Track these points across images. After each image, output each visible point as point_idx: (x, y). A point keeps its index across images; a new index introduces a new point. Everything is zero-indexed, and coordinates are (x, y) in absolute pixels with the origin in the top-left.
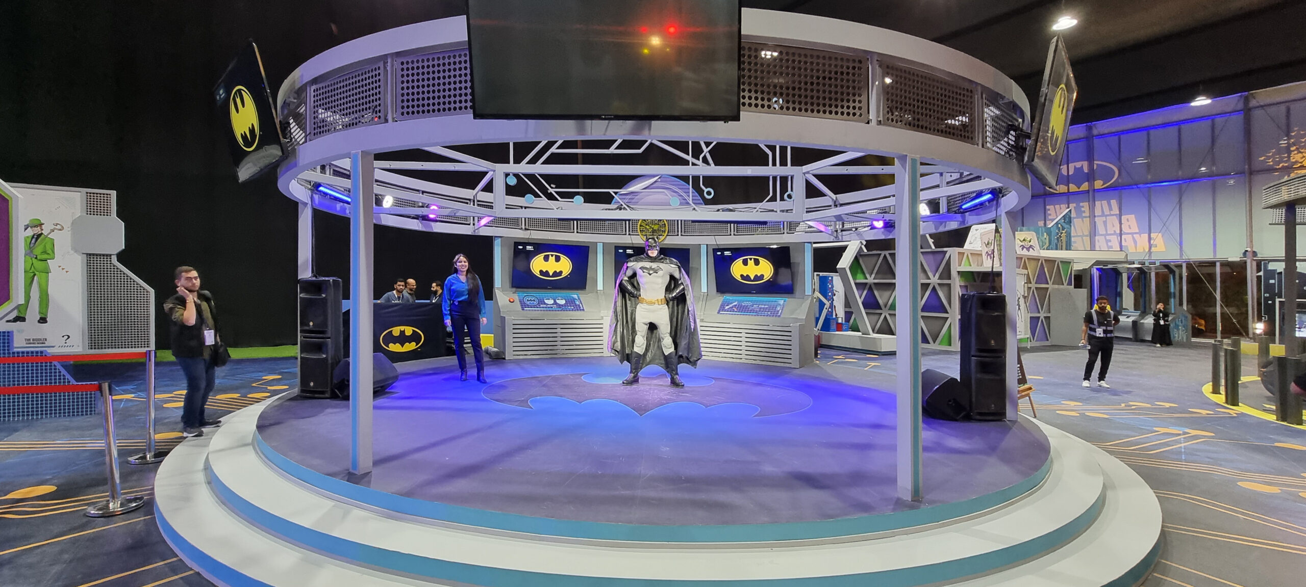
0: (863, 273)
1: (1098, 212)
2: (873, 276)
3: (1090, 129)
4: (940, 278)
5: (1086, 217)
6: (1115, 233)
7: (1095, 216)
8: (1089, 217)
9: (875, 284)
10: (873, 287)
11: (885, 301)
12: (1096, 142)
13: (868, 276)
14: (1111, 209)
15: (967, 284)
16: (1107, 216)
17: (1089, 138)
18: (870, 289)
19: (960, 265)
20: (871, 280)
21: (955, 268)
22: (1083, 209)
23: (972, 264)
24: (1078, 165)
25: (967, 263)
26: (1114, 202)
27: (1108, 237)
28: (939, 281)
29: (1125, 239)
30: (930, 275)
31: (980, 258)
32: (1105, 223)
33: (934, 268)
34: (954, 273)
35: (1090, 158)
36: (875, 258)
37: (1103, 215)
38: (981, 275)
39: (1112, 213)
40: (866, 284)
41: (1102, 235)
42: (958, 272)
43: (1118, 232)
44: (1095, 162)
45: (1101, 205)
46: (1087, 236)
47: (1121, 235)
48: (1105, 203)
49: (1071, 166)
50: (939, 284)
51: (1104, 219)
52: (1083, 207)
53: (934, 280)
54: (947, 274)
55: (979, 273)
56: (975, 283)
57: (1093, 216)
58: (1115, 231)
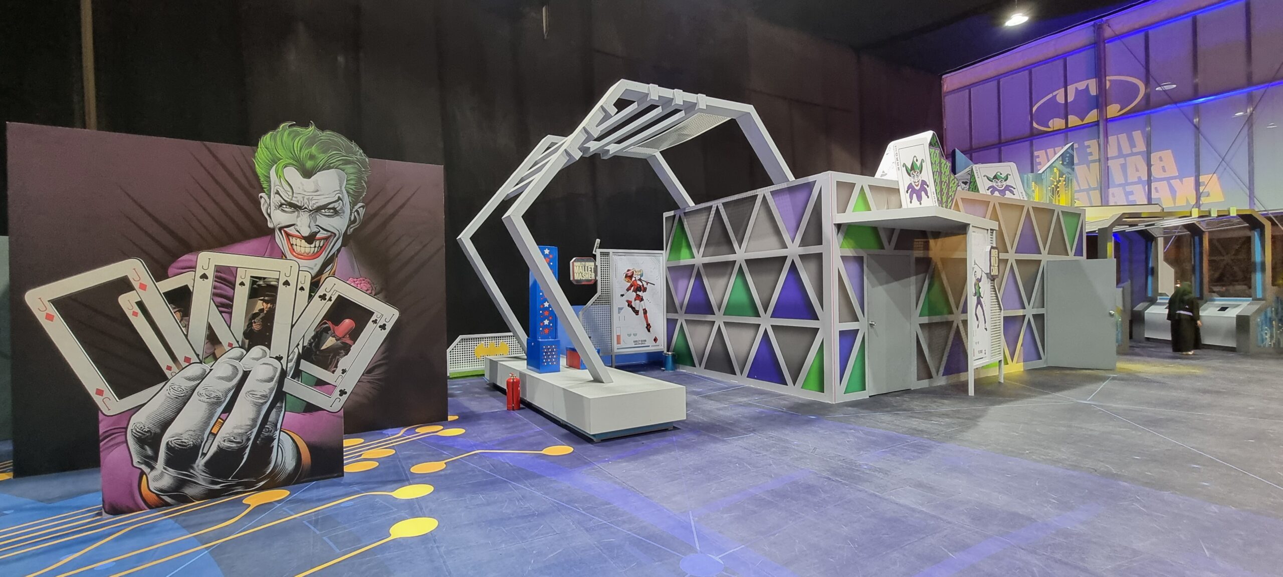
1: (1112, 151)
3: (1099, 29)
5: (1094, 161)
6: (1139, 181)
7: (1108, 159)
8: (1099, 160)
12: (1110, 49)
14: (1132, 144)
16: (1125, 156)
17: (1097, 46)
22: (1089, 150)
24: (1081, 86)
26: (1138, 135)
27: (1128, 188)
29: (1156, 188)
32: (1124, 167)
35: (1099, 72)
37: (1121, 155)
39: (1135, 150)
41: (1120, 185)
43: (1145, 178)
44: (1107, 78)
45: (1117, 141)
46: (1094, 189)
47: (1149, 182)
48: (1123, 137)
49: (1071, 89)
51: (1122, 161)
52: (1089, 147)
57: (1104, 159)
58: (1139, 178)
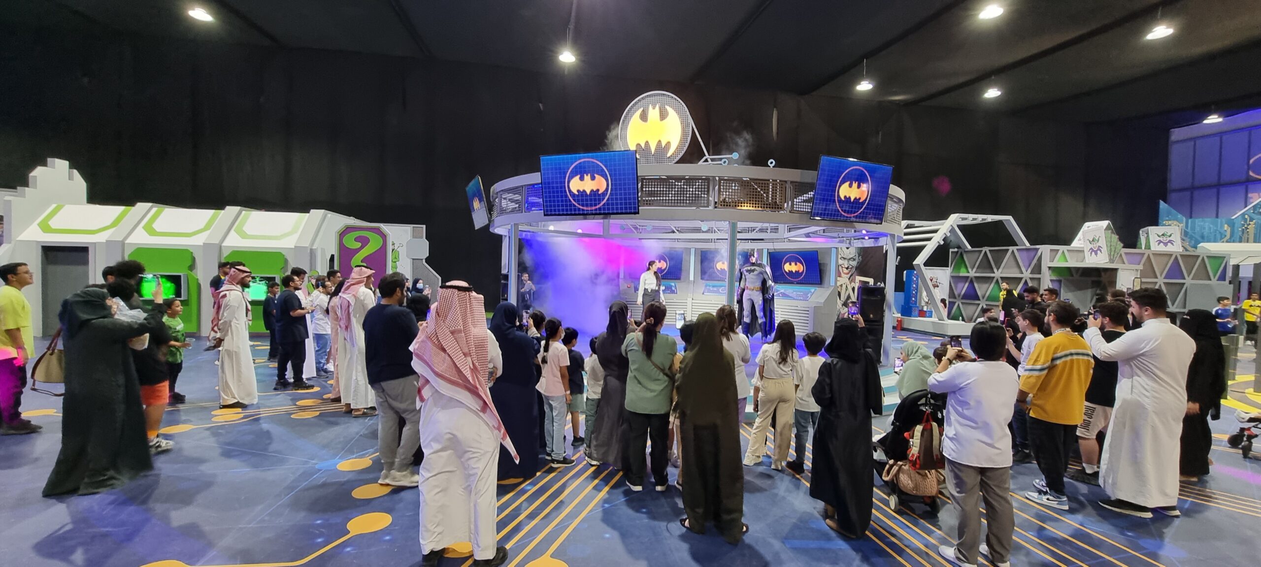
0: (966, 268)
2: (974, 270)
4: (1031, 273)
9: (976, 277)
10: (974, 280)
11: (984, 293)
13: (970, 270)
15: (1061, 278)
18: (972, 282)
19: (1052, 260)
20: (972, 273)
21: (1046, 264)
23: (1068, 260)
25: (1062, 258)
28: (1031, 276)
30: (1023, 269)
31: (1081, 254)
33: (1027, 264)
34: (1044, 268)
36: (977, 254)
38: (1080, 272)
40: (968, 277)
42: (1050, 268)
50: (1031, 278)
53: (1027, 274)
54: (1038, 269)
55: (1078, 269)
56: (1071, 278)
